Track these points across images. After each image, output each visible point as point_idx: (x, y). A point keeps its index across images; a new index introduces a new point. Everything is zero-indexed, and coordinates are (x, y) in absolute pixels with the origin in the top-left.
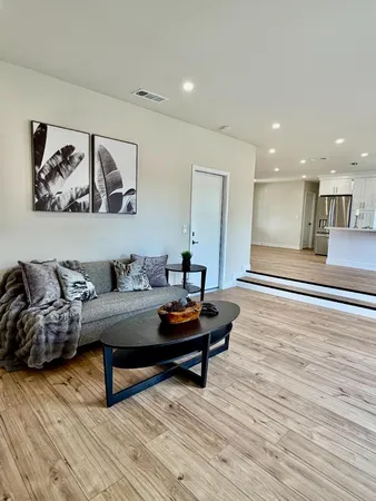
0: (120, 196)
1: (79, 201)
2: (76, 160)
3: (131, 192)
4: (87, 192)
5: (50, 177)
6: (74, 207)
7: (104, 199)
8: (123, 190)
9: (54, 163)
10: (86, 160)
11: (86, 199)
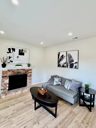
0: (73, 64)
1: (64, 65)
2: (64, 57)
3: (76, 63)
4: (66, 63)
5: (60, 61)
6: (63, 66)
7: (69, 65)
8: (74, 63)
9: (60, 58)
10: (66, 57)
11: (65, 65)
